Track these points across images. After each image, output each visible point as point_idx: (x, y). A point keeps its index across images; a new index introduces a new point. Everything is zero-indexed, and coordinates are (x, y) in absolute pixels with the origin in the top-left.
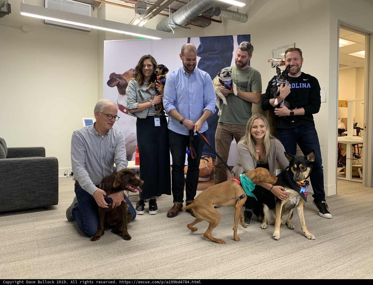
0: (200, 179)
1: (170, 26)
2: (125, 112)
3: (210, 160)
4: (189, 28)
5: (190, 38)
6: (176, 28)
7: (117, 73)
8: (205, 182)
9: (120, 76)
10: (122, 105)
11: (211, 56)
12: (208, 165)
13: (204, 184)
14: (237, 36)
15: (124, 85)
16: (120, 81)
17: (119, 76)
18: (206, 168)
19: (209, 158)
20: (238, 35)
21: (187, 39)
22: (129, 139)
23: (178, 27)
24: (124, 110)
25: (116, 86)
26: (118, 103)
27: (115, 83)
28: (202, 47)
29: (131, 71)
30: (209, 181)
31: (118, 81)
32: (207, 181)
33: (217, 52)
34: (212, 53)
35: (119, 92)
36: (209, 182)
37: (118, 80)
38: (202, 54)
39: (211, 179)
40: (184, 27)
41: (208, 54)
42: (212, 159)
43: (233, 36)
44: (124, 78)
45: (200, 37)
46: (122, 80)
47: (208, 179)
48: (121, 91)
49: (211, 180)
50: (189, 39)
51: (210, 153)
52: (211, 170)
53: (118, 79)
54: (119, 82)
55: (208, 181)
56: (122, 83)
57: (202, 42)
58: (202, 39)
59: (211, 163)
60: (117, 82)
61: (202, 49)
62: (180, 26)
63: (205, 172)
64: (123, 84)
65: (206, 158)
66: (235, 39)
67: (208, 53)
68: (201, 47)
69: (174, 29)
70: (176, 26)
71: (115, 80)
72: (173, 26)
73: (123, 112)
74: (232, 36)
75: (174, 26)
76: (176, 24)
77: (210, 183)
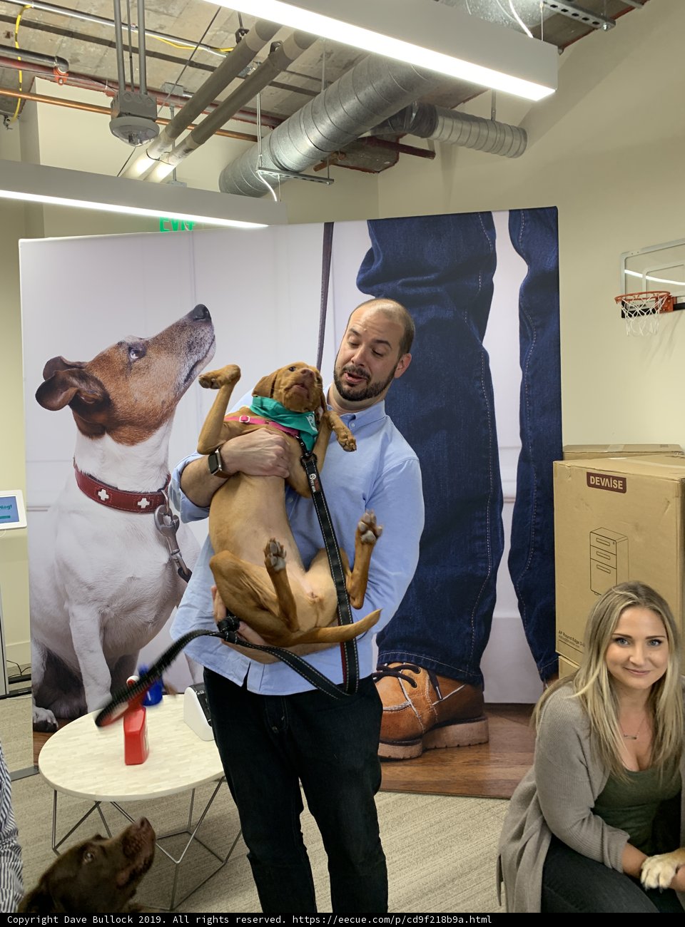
0: (384, 750)
1: (263, 176)
2: (103, 499)
3: (422, 678)
4: (328, 179)
5: (332, 224)
6: (282, 182)
7: (71, 358)
8: (403, 760)
9: (81, 368)
10: (90, 476)
11: (412, 291)
12: (416, 697)
13: (400, 768)
14: (508, 213)
15: (96, 401)
16: (83, 386)
17: (79, 371)
18: (409, 709)
19: (417, 672)
20: (510, 211)
21: (321, 227)
22: (121, 600)
23: (292, 177)
24: (100, 493)
25: (67, 407)
26: (76, 467)
27: (64, 394)
28: (379, 256)
29: (121, 350)
30: (418, 757)
31: (76, 389)
32: (411, 758)
33: (433, 276)
34: (415, 279)
35: (80, 429)
36: (420, 760)
37: (73, 386)
38: (380, 286)
39: (425, 750)
40: (313, 178)
41: (403, 285)
42: (428, 677)
43: (493, 214)
44: (97, 374)
45: (370, 222)
46: (88, 383)
47: (414, 750)
48: (85, 423)
49: (427, 753)
50: (329, 228)
51: (421, 653)
52: (426, 718)
53: (75, 382)
54: (79, 391)
55: (414, 758)
56: (91, 396)
57: (376, 241)
58: (377, 227)
59: (423, 691)
60: (72, 391)
61: (377, 265)
62: (296, 173)
63: (403, 725)
64: (93, 399)
65: (407, 672)
66: (501, 224)
67: (400, 281)
68: (376, 257)
69: (275, 185)
70: (284, 175)
71: (65, 385)
72: (275, 174)
73: (98, 500)
74: (490, 213)
75: (277, 175)
76: (284, 169)
77: (423, 764)
